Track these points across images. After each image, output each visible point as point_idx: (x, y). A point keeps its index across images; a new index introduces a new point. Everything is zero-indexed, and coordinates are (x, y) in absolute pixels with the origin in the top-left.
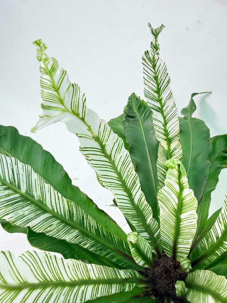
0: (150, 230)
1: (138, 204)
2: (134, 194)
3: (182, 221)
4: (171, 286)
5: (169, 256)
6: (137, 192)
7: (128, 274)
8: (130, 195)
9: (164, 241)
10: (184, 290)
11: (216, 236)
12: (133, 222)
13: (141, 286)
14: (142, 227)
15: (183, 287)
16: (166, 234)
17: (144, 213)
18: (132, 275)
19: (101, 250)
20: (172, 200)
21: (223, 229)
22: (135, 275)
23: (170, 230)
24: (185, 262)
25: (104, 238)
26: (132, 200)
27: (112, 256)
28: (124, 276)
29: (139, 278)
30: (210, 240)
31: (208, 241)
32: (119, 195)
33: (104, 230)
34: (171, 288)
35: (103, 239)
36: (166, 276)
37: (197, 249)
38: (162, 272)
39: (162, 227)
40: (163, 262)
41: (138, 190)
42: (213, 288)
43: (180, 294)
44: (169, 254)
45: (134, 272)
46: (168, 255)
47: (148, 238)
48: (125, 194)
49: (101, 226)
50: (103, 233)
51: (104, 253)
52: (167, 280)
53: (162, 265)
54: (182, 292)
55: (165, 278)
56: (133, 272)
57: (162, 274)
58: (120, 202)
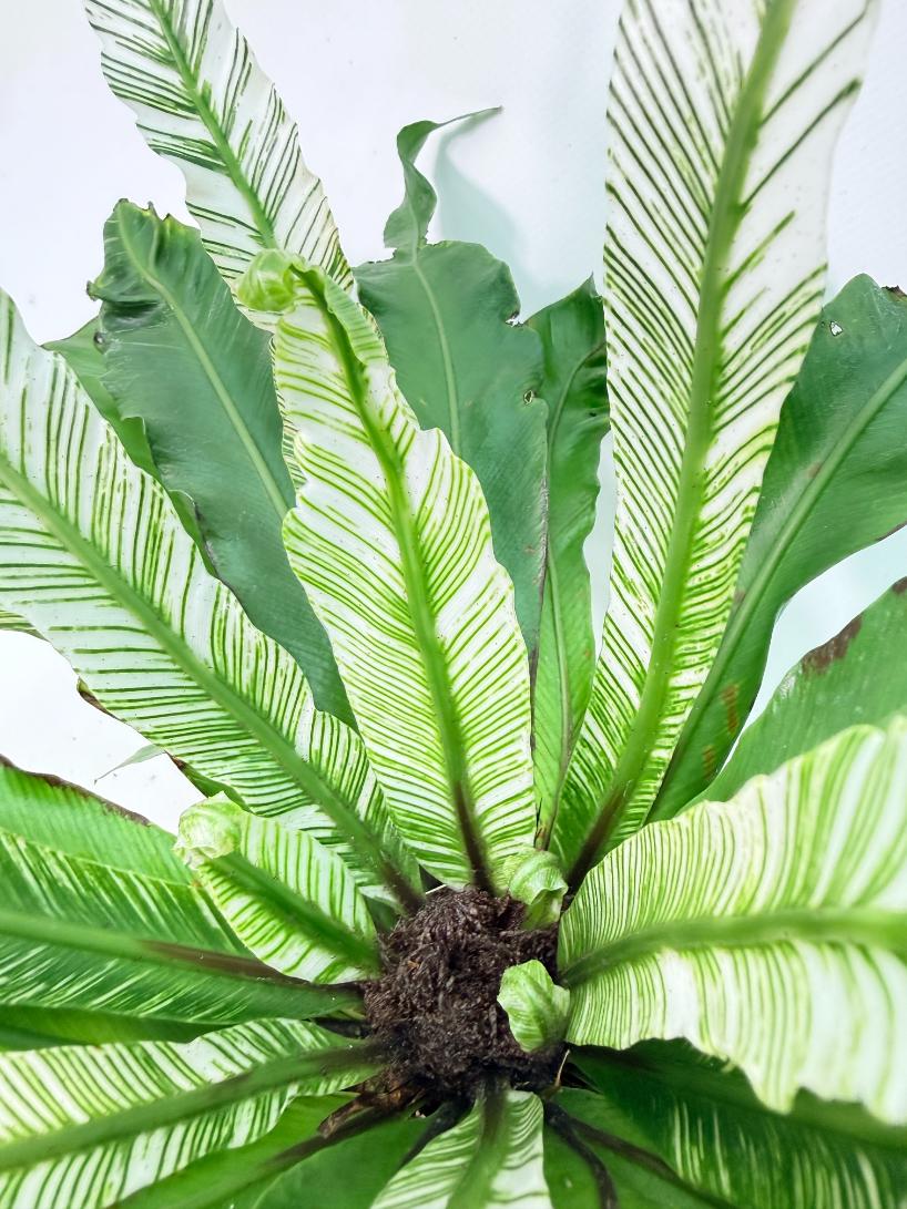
0: (329, 786)
1: (219, 659)
2: (172, 605)
3: (453, 652)
4: (493, 1019)
5: (458, 885)
6: (188, 585)
7: (246, 1047)
8: (155, 620)
9: (409, 814)
10: (549, 1001)
11: (634, 675)
12: (222, 767)
13: (334, 1084)
14: (277, 780)
15: (538, 988)
16: (407, 770)
17: (267, 701)
18: (273, 1050)
19: (49, 977)
20: (369, 558)
21: (651, 617)
22: (292, 1044)
23: (414, 736)
24: (528, 868)
25: (62, 907)
26: (176, 648)
28: (220, 1067)
29: (319, 1046)
30: (615, 713)
31: (606, 723)
32: (82, 629)
33: (51, 862)
34: (491, 1030)
35: (62, 913)
36: (456, 982)
37: (573, 792)
38: (434, 969)
39: (374, 735)
40: (431, 923)
41: (189, 577)
42: (670, 913)
43: (535, 1028)
44: (457, 875)
45: (284, 1031)
46: (448, 882)
47: (328, 833)
48: (123, 617)
49: (22, 846)
50: (52, 883)
51: (70, 992)
52: (464, 996)
53: (428, 935)
54: (539, 1016)
55: (455, 991)
56: (274, 1029)
57: (434, 980)
58: (101, 672)
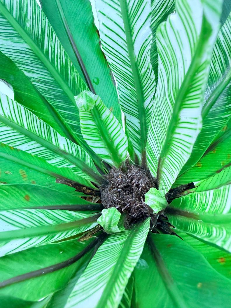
1: (139, 59)
2: (135, 31)
7: (73, 149)
8: (129, 30)
12: (123, 89)
13: (83, 174)
14: (134, 105)
17: (145, 83)
18: (79, 155)
19: (56, 97)
22: (84, 159)
26: (131, 44)
27: (71, 116)
28: (64, 147)
29: (89, 166)
32: (108, 18)
33: (76, 74)
38: (121, 183)
41: (144, 24)
44: (154, 173)
45: (85, 155)
47: (137, 130)
48: (121, 22)
49: (71, 65)
51: (58, 103)
53: (129, 176)
56: (83, 153)
57: (119, 185)
